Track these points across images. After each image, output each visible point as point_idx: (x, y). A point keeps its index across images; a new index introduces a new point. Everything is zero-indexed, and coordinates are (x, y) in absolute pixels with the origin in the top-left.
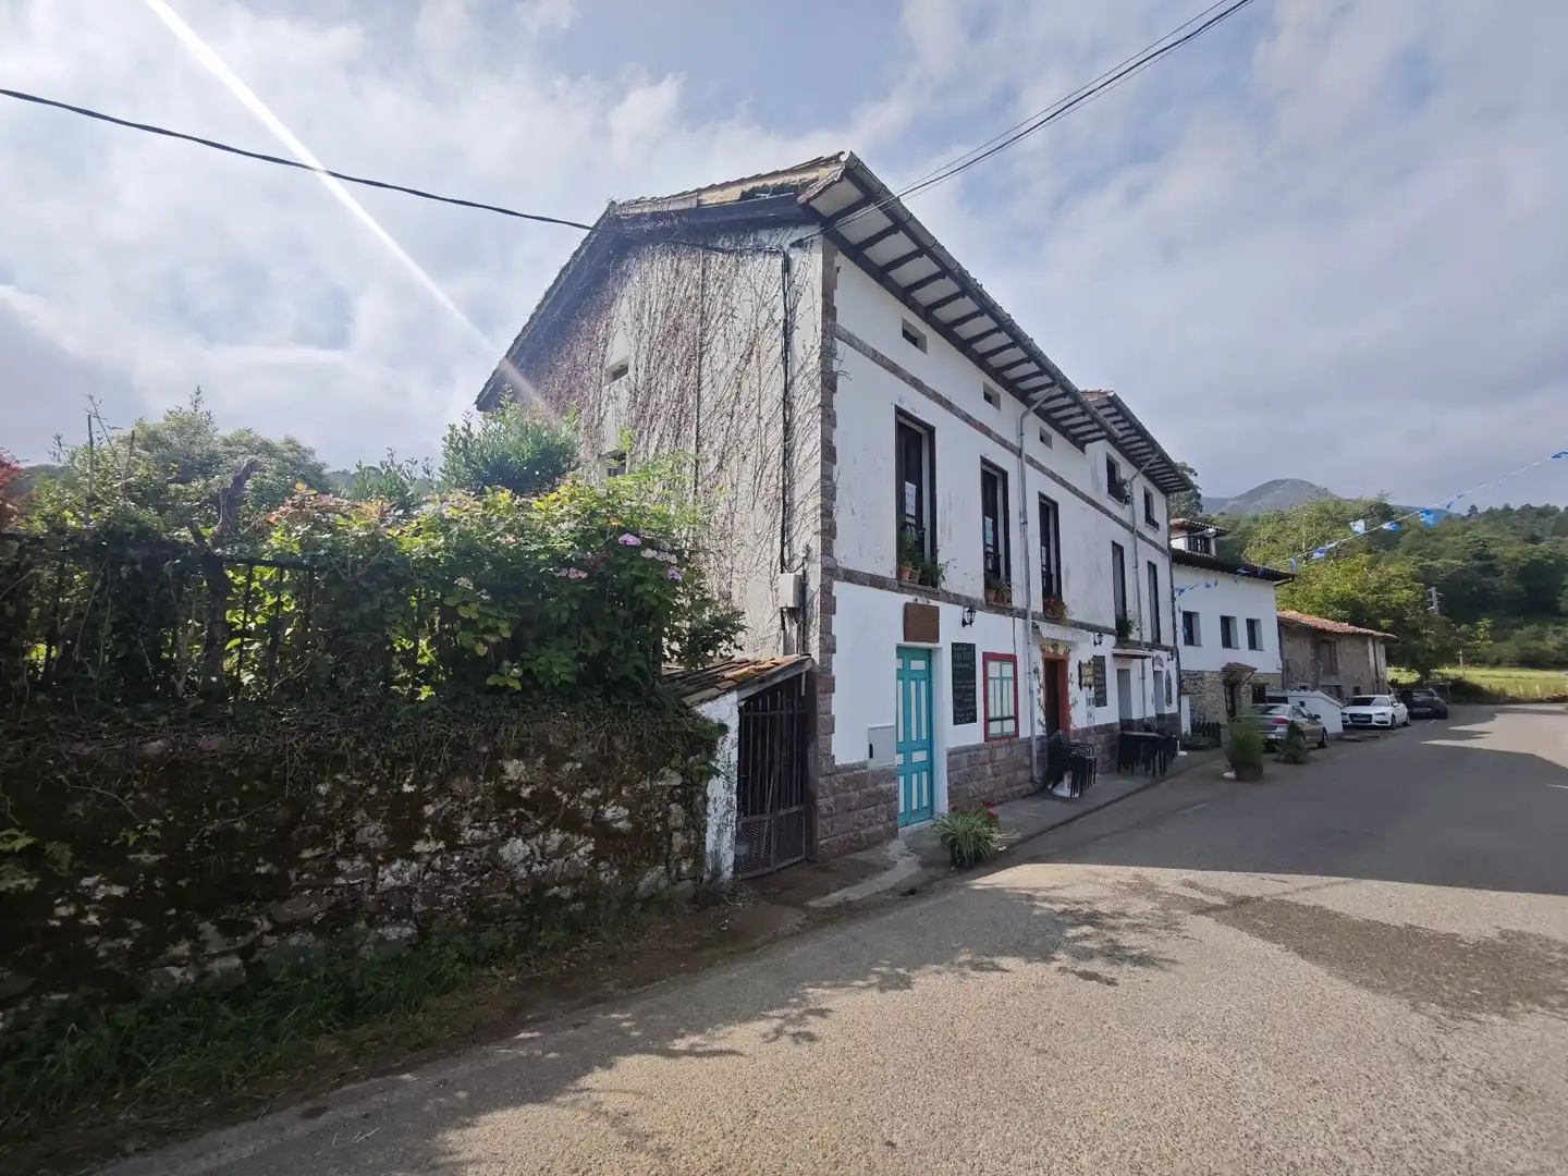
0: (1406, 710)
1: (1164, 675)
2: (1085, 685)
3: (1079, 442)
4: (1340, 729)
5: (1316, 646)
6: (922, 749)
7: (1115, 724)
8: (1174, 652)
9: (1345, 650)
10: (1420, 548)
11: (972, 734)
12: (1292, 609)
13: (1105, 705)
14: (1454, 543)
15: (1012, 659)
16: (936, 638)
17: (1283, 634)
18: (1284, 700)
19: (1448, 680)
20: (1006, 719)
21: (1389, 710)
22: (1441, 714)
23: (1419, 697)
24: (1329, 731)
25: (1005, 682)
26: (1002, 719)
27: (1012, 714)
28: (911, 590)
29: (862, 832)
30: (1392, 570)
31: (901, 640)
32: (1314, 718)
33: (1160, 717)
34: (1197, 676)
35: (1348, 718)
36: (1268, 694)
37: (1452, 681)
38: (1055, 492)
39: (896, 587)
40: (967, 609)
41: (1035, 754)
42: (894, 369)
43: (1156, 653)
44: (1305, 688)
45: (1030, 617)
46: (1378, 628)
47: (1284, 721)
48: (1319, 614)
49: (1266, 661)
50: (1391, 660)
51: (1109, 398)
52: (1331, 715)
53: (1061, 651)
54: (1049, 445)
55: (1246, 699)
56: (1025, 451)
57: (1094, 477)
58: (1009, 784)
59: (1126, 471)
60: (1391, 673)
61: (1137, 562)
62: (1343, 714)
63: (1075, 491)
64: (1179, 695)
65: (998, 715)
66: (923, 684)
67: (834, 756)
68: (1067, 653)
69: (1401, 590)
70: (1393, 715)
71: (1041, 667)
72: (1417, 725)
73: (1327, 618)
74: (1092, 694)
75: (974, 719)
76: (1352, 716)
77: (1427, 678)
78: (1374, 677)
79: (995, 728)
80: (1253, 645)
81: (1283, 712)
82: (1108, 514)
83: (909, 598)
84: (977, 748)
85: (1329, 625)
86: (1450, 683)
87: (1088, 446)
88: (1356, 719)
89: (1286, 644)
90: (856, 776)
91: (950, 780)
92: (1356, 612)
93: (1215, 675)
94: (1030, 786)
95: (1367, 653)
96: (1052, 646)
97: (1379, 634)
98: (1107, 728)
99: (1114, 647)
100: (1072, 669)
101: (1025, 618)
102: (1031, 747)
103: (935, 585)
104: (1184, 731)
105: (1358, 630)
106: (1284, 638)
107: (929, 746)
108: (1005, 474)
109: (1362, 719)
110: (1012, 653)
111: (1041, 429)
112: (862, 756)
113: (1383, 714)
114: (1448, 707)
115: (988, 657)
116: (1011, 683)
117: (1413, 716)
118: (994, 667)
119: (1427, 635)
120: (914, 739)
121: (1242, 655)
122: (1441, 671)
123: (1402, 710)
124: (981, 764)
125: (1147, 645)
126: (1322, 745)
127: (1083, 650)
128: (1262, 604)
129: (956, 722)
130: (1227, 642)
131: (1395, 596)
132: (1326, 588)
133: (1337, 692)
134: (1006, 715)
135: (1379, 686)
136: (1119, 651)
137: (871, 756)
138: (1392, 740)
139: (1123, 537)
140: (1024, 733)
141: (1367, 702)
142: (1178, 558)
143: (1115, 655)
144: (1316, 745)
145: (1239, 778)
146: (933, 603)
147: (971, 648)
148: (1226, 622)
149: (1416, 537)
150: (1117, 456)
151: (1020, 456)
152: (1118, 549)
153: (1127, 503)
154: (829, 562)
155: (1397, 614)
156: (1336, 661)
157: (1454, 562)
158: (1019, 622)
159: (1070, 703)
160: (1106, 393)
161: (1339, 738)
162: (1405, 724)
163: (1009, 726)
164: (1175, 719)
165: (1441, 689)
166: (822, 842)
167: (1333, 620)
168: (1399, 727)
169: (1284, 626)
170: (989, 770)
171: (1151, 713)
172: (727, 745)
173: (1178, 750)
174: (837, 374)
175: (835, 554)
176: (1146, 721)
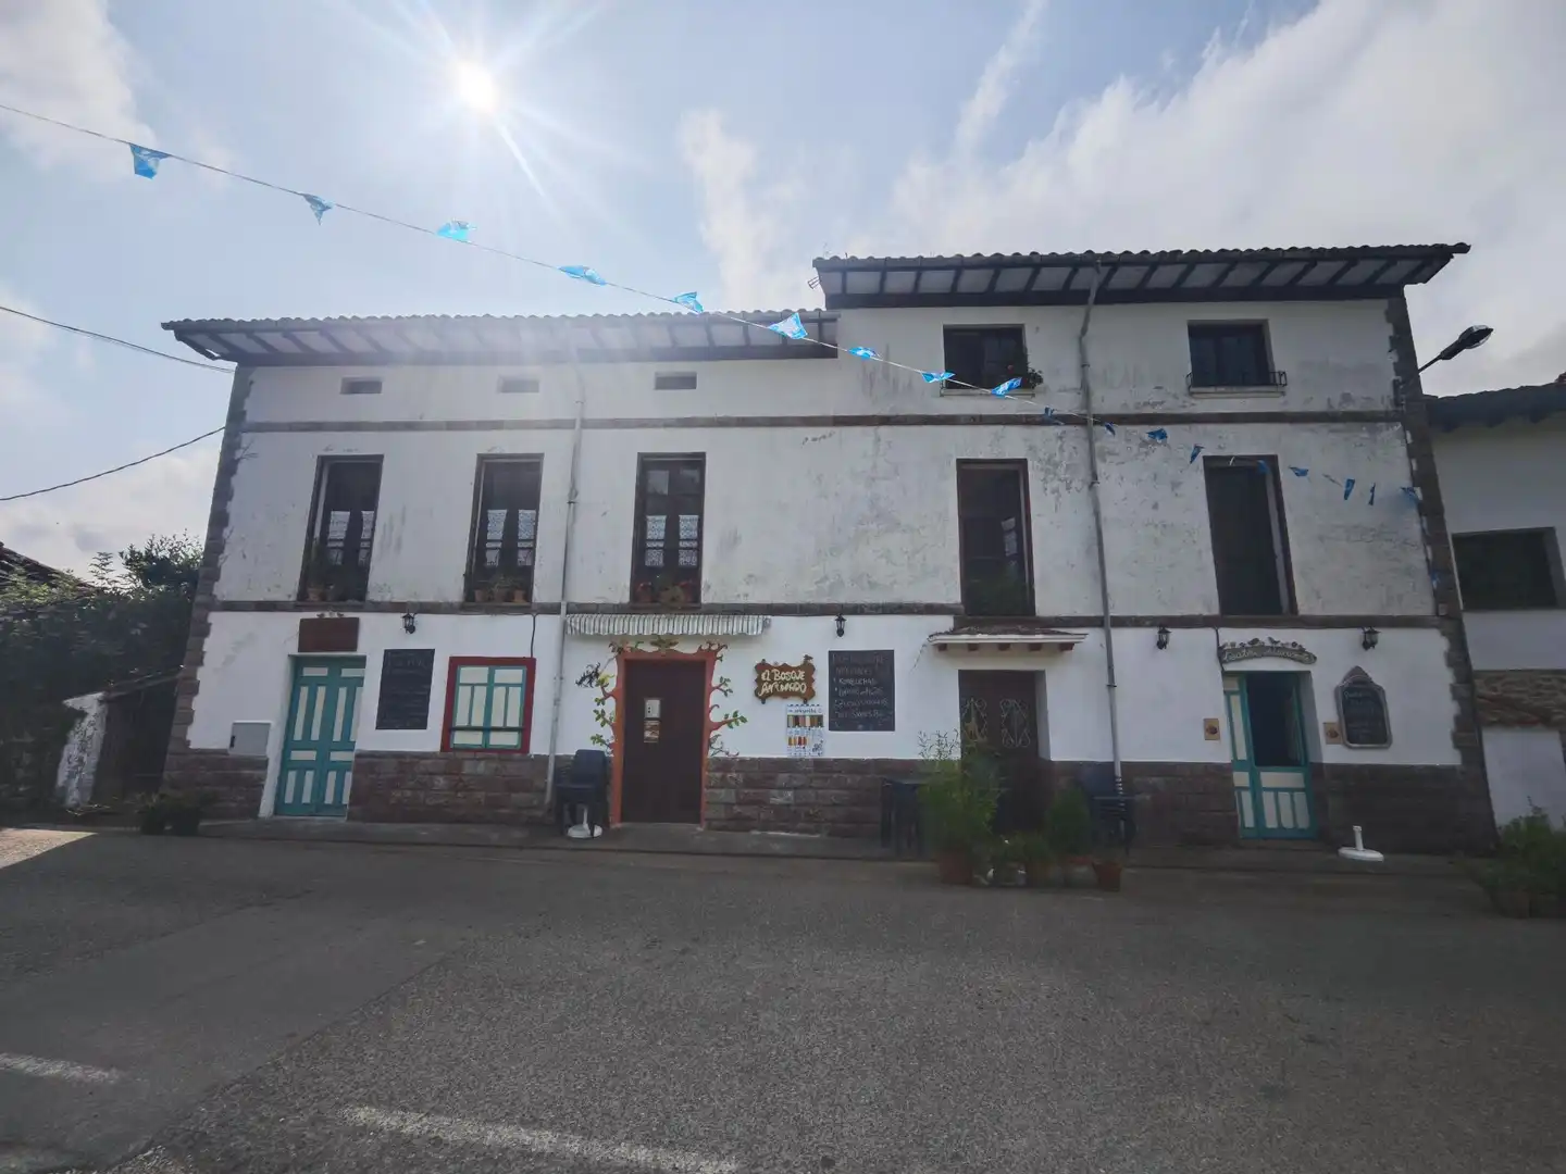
1: (1322, 683)
6: (347, 750)
11: (414, 741)
13: (887, 728)
15: (524, 663)
16: (352, 645)
20: (498, 730)
25: (500, 689)
26: (489, 730)
27: (515, 724)
28: (314, 607)
31: (294, 651)
39: (289, 607)
41: (551, 777)
42: (317, 427)
45: (564, 610)
53: (688, 649)
57: (875, 379)
63: (774, 422)
65: (479, 724)
67: (189, 741)
68: (709, 652)
71: (612, 671)
75: (418, 726)
83: (313, 615)
84: (424, 756)
91: (355, 782)
94: (539, 813)
96: (655, 645)
100: (730, 673)
101: (558, 613)
102: (545, 767)
103: (362, 598)
108: (542, 457)
110: (525, 655)
111: (660, 374)
112: (224, 744)
115: (456, 663)
116: (517, 691)
118: (473, 674)
120: (337, 739)
124: (423, 773)
129: (382, 726)
134: (498, 725)
137: (232, 745)
140: (538, 747)
143: (945, 647)
146: (351, 615)
147: (423, 655)
150: (997, 318)
151: (575, 428)
154: (205, 599)
158: (548, 618)
159: (716, 719)
170: (440, 782)
172: (84, 724)
173: (1353, 845)
174: (239, 460)
175: (215, 592)
176: (1118, 772)
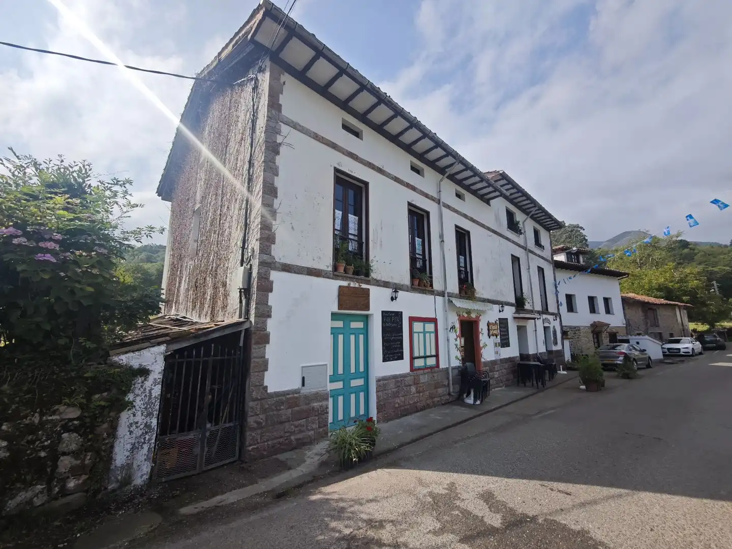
0: (701, 346)
1: (552, 329)
2: (493, 335)
3: (486, 200)
4: (661, 356)
5: (645, 312)
6: (361, 378)
7: (516, 357)
8: (557, 315)
9: (661, 313)
10: (706, 261)
11: (400, 367)
12: (633, 293)
13: (509, 346)
14: (724, 258)
15: (434, 321)
16: (367, 307)
17: (625, 305)
18: (627, 341)
19: (725, 328)
20: (429, 357)
21: (690, 346)
22: (722, 348)
23: (708, 338)
24: (652, 358)
25: (428, 335)
26: (425, 357)
27: (434, 353)
28: (344, 278)
29: (292, 438)
30: (687, 271)
31: (335, 309)
32: (643, 351)
33: (550, 352)
34: (576, 329)
35: (666, 350)
36: (619, 338)
37: (727, 329)
38: (466, 225)
39: (332, 276)
40: (394, 290)
41: (451, 378)
42: (334, 146)
43: (545, 316)
44: (639, 334)
45: (446, 295)
46: (683, 302)
47: (624, 353)
48: (648, 295)
49: (616, 320)
50: (691, 319)
51: (501, 174)
52: (654, 349)
53: (473, 316)
54: (464, 200)
55: (606, 340)
56: (442, 200)
57: (497, 219)
58: (431, 397)
59: (519, 217)
60: (692, 326)
61: (529, 266)
62: (663, 348)
63: (483, 226)
64: (563, 339)
65: (422, 354)
66: (361, 337)
67: (267, 387)
68: (478, 317)
69: (693, 280)
70: (693, 349)
71: (458, 326)
72: (707, 354)
73: (652, 296)
74: (498, 340)
75: (401, 357)
76: (669, 349)
77: (713, 327)
78: (681, 327)
79: (419, 363)
80: (608, 311)
81: (624, 348)
82: (507, 239)
83: (344, 283)
84: (404, 376)
85: (652, 300)
86: (726, 330)
87: (492, 202)
88: (671, 351)
89: (627, 311)
90: (288, 399)
91: (378, 397)
92: (669, 293)
93: (587, 328)
94: (447, 397)
95: (676, 314)
96: (467, 313)
97: (682, 304)
98: (510, 360)
99: (514, 314)
100: (483, 326)
101: (444, 296)
102: (448, 373)
103: (367, 275)
104: (566, 360)
105: (669, 302)
106: (626, 308)
107: (366, 375)
108: (428, 213)
109: (675, 351)
110: (434, 316)
111: (456, 190)
112: (297, 385)
113: (687, 348)
114: (726, 344)
115: (412, 320)
116: (433, 335)
117: (705, 349)
118: (418, 326)
119: (711, 305)
120: (353, 370)
121: (601, 317)
122: (722, 324)
123: (698, 346)
124: (407, 386)
125: (539, 312)
126: (648, 366)
127: (492, 315)
128: (612, 289)
129: (385, 360)
130: (593, 310)
131: (690, 284)
132: (650, 282)
133: (660, 337)
134: (428, 354)
135: (685, 332)
136: (517, 315)
137: (303, 385)
138: (692, 363)
139: (519, 253)
140: (443, 365)
141: (678, 341)
142: (558, 265)
143: (515, 318)
144: (645, 366)
145: (587, 390)
146: (364, 286)
147: (399, 315)
148: (592, 300)
149: (702, 256)
150: (513, 208)
151: (439, 204)
152: (515, 260)
153: (521, 233)
154: (265, 257)
155: (693, 294)
156: (658, 319)
157: (724, 268)
158: (439, 299)
159: (481, 345)
160: (498, 172)
161: (660, 362)
162: (700, 354)
163: (431, 362)
164: (560, 353)
165: (720, 334)
166: (250, 448)
167: (654, 297)
168: (696, 355)
169: (625, 301)
170: (413, 389)
171: (542, 349)
172: (148, 384)
173: (560, 370)
174: (280, 144)
175: (273, 254)
176: (538, 355)
